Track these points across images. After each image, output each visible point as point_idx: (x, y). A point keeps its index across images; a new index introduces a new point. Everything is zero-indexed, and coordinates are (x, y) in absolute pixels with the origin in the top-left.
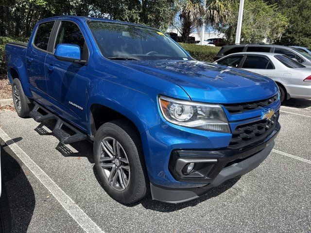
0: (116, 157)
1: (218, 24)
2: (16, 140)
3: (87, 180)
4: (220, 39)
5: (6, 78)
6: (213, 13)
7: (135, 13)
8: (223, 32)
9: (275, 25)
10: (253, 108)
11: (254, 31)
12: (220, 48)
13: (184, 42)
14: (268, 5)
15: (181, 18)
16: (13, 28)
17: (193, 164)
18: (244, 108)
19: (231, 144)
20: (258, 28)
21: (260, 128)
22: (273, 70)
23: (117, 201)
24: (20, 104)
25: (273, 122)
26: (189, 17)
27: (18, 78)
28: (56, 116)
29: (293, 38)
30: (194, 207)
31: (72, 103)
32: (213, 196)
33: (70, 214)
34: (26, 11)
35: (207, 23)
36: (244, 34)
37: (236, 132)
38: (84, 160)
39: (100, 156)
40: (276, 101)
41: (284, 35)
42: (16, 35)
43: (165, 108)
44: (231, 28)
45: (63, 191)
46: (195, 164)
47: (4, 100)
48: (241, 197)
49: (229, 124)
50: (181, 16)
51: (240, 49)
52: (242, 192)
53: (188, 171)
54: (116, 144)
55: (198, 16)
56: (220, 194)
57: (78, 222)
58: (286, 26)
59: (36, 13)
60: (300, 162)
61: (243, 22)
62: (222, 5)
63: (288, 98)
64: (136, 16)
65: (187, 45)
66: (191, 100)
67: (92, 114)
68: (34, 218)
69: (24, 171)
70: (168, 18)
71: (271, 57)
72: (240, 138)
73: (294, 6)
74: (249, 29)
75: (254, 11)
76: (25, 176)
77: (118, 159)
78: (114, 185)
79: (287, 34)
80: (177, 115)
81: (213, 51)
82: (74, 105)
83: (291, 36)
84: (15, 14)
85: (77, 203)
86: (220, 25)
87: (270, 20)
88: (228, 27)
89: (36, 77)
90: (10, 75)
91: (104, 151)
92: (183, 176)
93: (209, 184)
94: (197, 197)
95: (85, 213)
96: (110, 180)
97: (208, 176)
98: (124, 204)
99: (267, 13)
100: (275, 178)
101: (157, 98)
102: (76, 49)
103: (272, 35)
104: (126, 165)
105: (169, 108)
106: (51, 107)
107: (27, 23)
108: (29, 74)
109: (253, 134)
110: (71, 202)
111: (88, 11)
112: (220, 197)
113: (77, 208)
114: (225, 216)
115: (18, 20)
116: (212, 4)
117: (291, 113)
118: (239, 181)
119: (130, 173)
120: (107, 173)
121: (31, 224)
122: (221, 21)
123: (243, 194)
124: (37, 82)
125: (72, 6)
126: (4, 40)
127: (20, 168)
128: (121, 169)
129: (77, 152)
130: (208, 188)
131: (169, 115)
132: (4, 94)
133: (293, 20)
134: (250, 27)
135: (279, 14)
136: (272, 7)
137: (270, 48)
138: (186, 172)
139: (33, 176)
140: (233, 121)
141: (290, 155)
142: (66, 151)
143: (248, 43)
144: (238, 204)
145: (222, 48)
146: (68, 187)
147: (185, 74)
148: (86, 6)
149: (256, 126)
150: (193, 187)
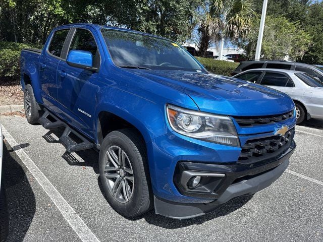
0: (121, 167)
1: (237, 39)
2: (23, 146)
3: (91, 190)
4: (239, 55)
5: (19, 85)
6: (233, 28)
7: (152, 25)
8: (243, 48)
9: (298, 43)
10: (265, 123)
11: (275, 47)
12: (238, 64)
13: (202, 57)
14: (290, 21)
15: (199, 32)
16: (30, 36)
17: (200, 177)
18: (256, 123)
19: (240, 159)
20: (279, 45)
21: (273, 144)
22: (293, 88)
23: (120, 214)
24: (30, 111)
25: (287, 139)
26: (207, 31)
27: (31, 84)
28: (65, 124)
29: (316, 57)
30: (200, 225)
31: (81, 110)
32: (221, 215)
33: (70, 224)
34: (45, 19)
35: (226, 38)
36: (265, 51)
37: (246, 147)
38: (90, 170)
39: (105, 166)
40: (291, 118)
41: (306, 53)
42: (32, 42)
43: (172, 118)
44: (250, 44)
45: (65, 200)
46: (202, 177)
47: (16, 106)
48: (251, 218)
49: (239, 138)
50: (199, 30)
51: (259, 65)
52: (252, 213)
53: (194, 185)
54: (121, 154)
55: (217, 30)
56: (229, 213)
57: (77, 233)
58: (310, 44)
59: (53, 22)
60: (318, 185)
61: (263, 38)
62: (242, 20)
63: (308, 118)
64: (153, 28)
65: (204, 60)
66: (199, 110)
67: (99, 122)
68: (33, 226)
69: (28, 177)
70: (186, 31)
71: (291, 74)
72: (250, 154)
73: (318, 24)
74: (270, 45)
75: (275, 28)
76: (28, 182)
77: (123, 169)
78: (117, 197)
79: (310, 53)
80: (184, 126)
81: (231, 66)
82: (83, 112)
83: (314, 54)
84: (34, 22)
85: (78, 213)
86: (240, 41)
87: (292, 37)
88: (247, 43)
89: (49, 85)
90: (23, 81)
91: (109, 160)
92: (188, 190)
93: (216, 200)
94: (203, 214)
95: (85, 224)
96: (114, 191)
97: (215, 191)
98: (126, 217)
99: (289, 29)
100: (289, 200)
101: (165, 106)
102: (88, 55)
103: (294, 53)
104: (131, 175)
105: (176, 118)
106: (61, 114)
107: (45, 32)
108: (43, 81)
109: (265, 150)
110: (72, 211)
111: (105, 21)
112: (228, 217)
113: (77, 218)
114: (232, 237)
115: (35, 27)
116: (231, 19)
117: (311, 134)
118: (250, 201)
119: (133, 184)
120: (111, 184)
121: (29, 231)
122: (241, 36)
123: (254, 215)
124: (49, 89)
125: (90, 16)
126: (20, 47)
127: (24, 174)
128: (126, 180)
129: (84, 161)
130: (215, 205)
131: (176, 125)
132: (16, 100)
133: (316, 38)
134: (271, 44)
135: (302, 32)
136: (295, 24)
137: (290, 65)
138: (191, 186)
139: (36, 183)
140: (243, 135)
141: (307, 178)
142: (72, 160)
143: (269, 59)
144: (247, 225)
145: (241, 64)
146: (71, 197)
147: (201, 86)
148: (104, 16)
149: (268, 142)
150: (200, 202)
